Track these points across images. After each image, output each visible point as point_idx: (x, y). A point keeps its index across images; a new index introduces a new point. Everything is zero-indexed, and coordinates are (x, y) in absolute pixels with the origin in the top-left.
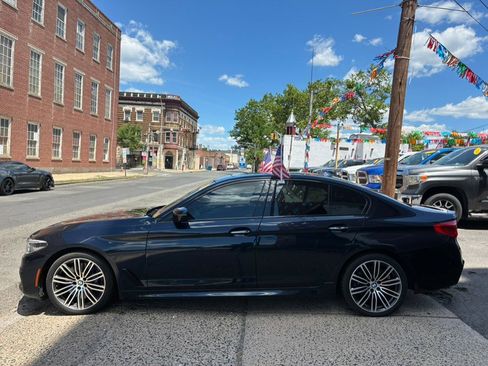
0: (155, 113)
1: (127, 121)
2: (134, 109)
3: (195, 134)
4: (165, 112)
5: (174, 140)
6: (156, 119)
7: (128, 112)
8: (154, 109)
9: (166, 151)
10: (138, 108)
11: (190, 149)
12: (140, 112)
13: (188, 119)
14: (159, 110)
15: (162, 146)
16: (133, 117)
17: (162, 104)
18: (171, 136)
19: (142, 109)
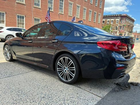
0: (117, 21)
1: (108, 24)
2: (110, 20)
3: (132, 27)
4: (120, 20)
5: (123, 29)
6: (117, 23)
7: (108, 21)
8: (117, 19)
9: (120, 33)
10: (112, 20)
11: (130, 32)
12: (112, 21)
13: (129, 22)
14: (119, 20)
15: (118, 31)
16: (110, 23)
17: (119, 17)
18: (122, 28)
19: (113, 20)
